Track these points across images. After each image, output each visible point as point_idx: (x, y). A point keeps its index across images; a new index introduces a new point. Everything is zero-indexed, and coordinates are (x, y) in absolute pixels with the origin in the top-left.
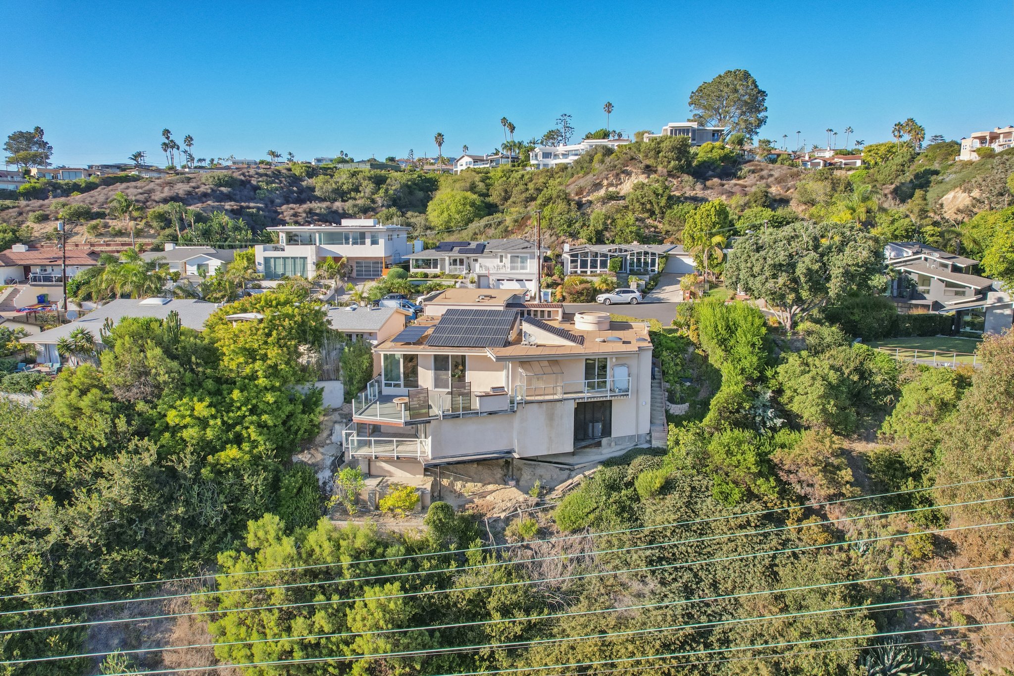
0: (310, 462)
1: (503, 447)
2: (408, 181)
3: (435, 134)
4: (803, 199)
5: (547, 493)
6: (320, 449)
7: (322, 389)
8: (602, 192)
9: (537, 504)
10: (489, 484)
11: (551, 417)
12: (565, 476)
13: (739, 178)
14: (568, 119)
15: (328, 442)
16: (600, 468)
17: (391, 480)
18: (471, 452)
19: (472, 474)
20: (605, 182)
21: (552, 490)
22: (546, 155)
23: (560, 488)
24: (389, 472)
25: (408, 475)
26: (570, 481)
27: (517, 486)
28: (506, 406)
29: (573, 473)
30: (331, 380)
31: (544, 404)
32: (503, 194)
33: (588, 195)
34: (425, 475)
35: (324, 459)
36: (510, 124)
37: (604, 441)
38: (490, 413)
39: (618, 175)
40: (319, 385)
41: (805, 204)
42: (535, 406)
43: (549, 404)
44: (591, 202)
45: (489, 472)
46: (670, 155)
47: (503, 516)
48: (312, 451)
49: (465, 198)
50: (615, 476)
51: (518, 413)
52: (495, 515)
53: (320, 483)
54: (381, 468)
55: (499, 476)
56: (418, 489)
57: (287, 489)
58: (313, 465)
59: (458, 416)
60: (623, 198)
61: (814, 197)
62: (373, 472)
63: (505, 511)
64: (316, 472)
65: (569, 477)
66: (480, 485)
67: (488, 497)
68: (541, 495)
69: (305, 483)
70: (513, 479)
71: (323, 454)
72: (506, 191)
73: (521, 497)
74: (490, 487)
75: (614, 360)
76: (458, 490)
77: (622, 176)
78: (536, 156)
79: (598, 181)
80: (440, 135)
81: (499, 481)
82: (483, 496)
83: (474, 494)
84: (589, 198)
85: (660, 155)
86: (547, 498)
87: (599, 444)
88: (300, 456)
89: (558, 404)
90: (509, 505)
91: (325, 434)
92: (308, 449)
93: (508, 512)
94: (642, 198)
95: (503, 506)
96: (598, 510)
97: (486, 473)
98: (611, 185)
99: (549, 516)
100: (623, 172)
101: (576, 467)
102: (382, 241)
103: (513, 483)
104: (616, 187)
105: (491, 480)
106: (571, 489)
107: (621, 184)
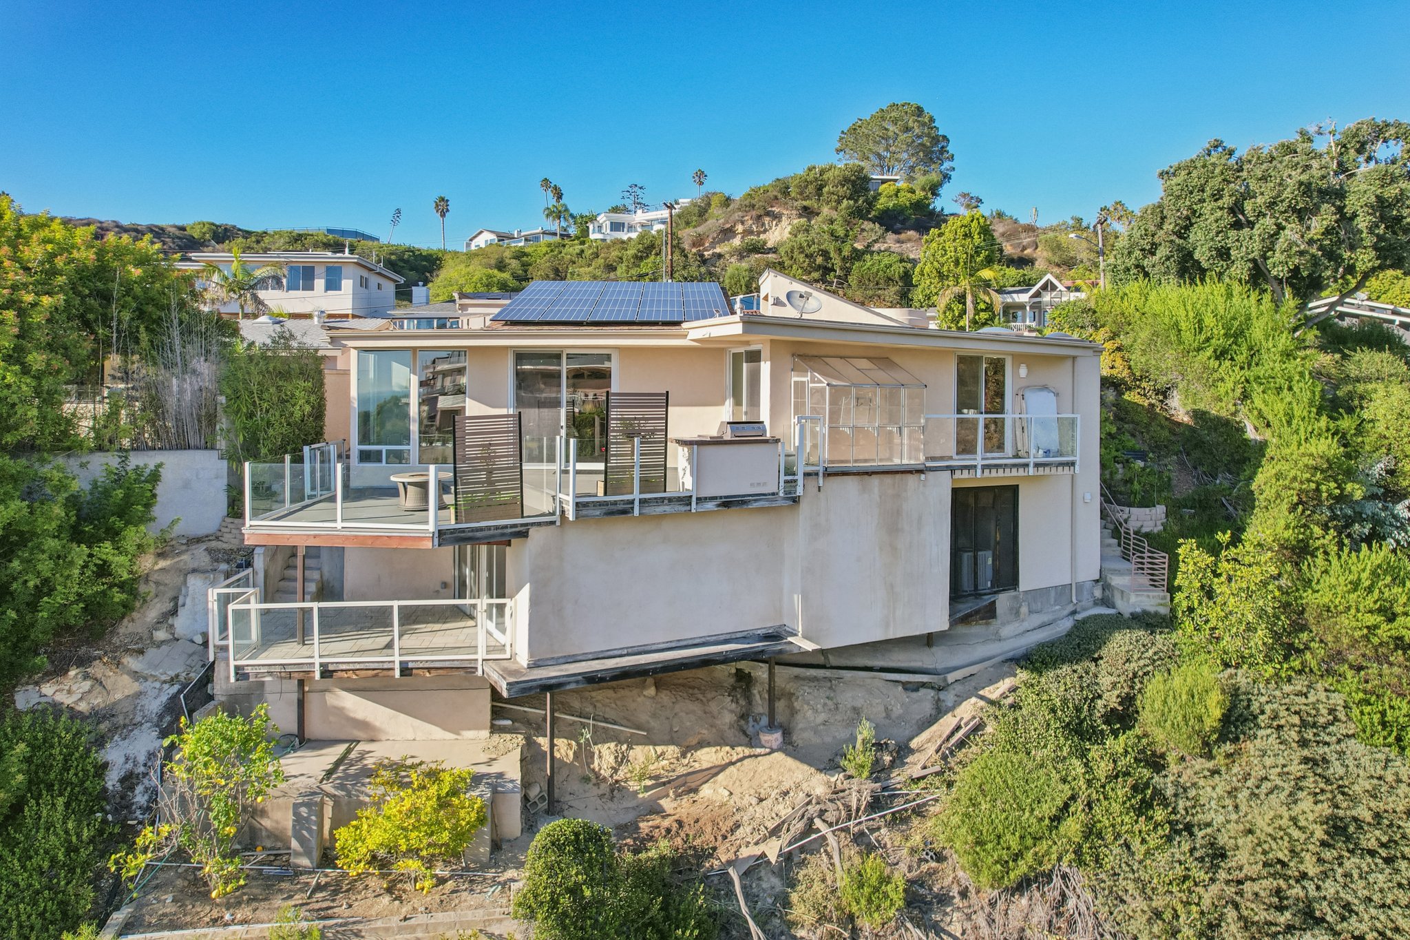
0: (83, 707)
1: (755, 620)
5: (893, 764)
6: (131, 662)
9: (876, 804)
10: (701, 745)
11: (892, 523)
12: (927, 708)
15: (161, 635)
16: (1023, 675)
17: (377, 753)
18: (659, 638)
19: (643, 718)
20: (740, 228)
21: (903, 752)
22: (616, 226)
23: (927, 744)
24: (364, 725)
25: (437, 733)
26: (947, 723)
27: (790, 747)
28: (772, 483)
29: (948, 697)
30: (185, 446)
31: (875, 481)
33: (713, 245)
34: (494, 729)
35: (139, 695)
37: (1003, 601)
38: (728, 503)
39: (759, 217)
40: (146, 461)
41: (1058, 265)
42: (851, 483)
43: (888, 479)
45: (692, 706)
47: (772, 850)
48: (97, 669)
50: (1075, 696)
51: (804, 506)
52: (745, 852)
53: (112, 780)
54: (340, 711)
55: (728, 718)
56: (477, 779)
58: (98, 716)
59: (624, 511)
60: (774, 250)
62: (315, 727)
63: (775, 832)
64: (100, 742)
65: (940, 711)
66: (672, 751)
67: (706, 791)
68: (878, 771)
69: (37, 783)
70: (772, 726)
71: (136, 676)
73: (819, 784)
74: (707, 757)
75: (1023, 371)
76: (606, 773)
78: (600, 227)
79: (728, 226)
80: (442, 199)
81: (730, 734)
82: (688, 786)
83: (660, 782)
86: (898, 777)
87: (990, 612)
88: (48, 689)
89: (911, 480)
90: (784, 810)
91: (152, 614)
92: (83, 662)
93: (786, 837)
94: (809, 246)
95: (767, 815)
97: (686, 712)
98: (750, 231)
99: (916, 839)
100: (768, 214)
101: (951, 678)
103: (775, 738)
104: (758, 235)
105: (706, 733)
106: (961, 744)
107: (765, 231)
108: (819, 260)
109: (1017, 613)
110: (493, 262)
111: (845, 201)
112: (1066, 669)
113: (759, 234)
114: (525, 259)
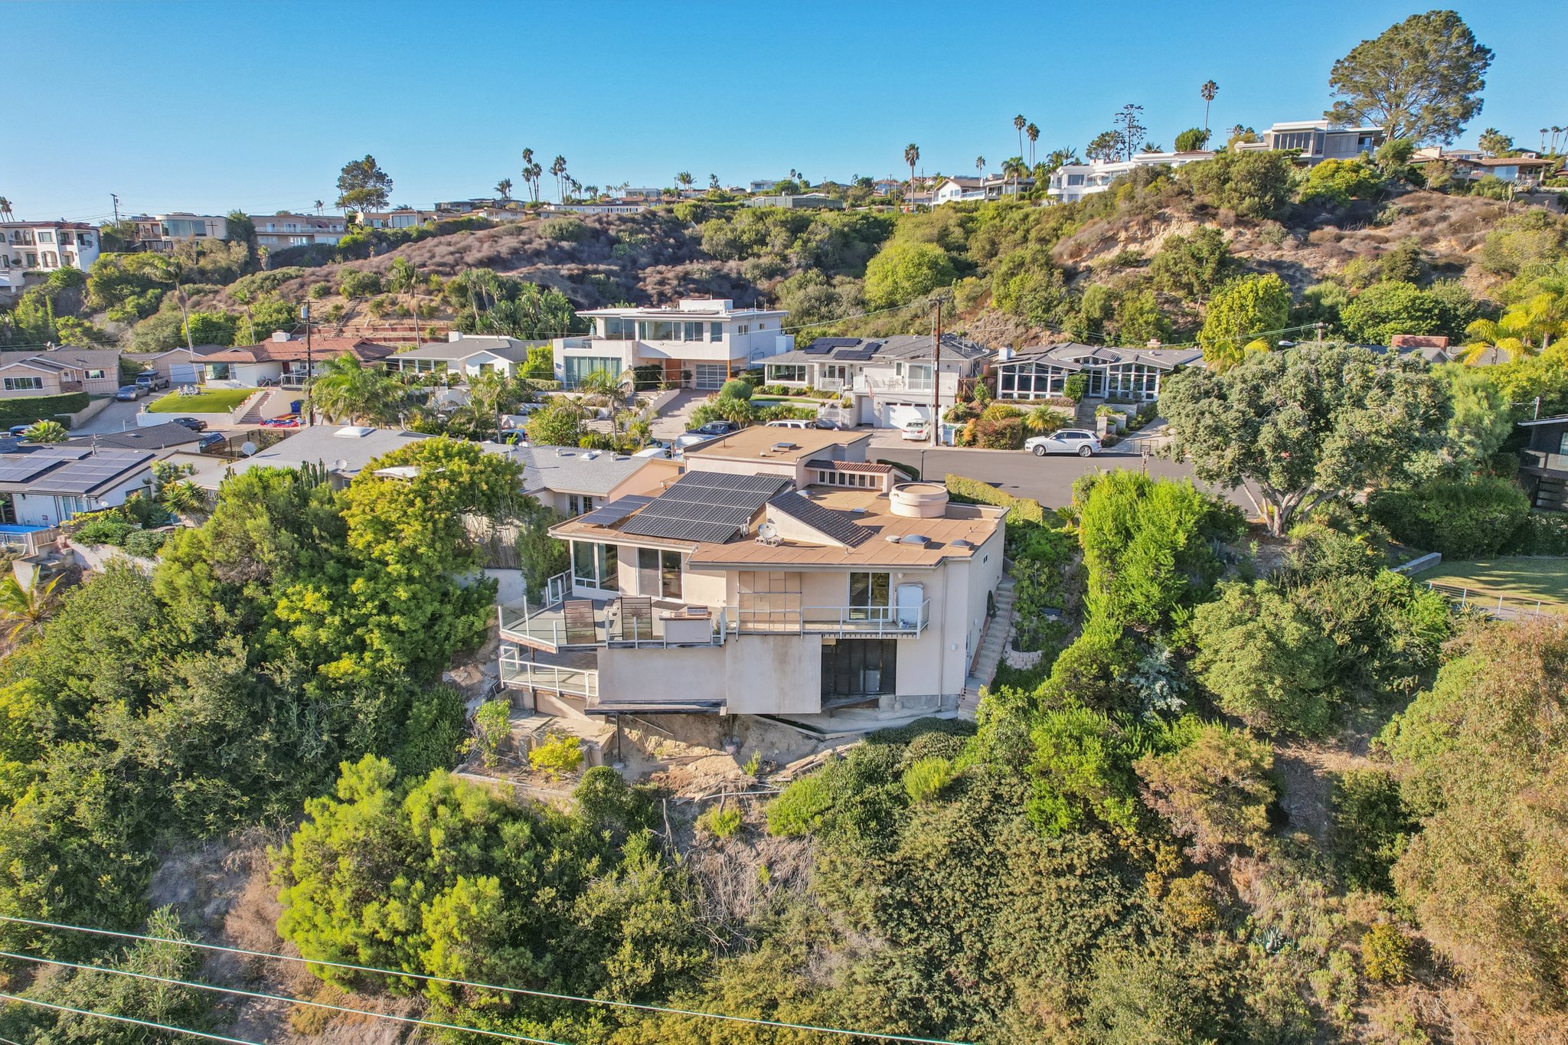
0: (463, 683)
1: (710, 696)
2: (844, 225)
3: (905, 146)
4: (1491, 265)
5: (771, 772)
6: (481, 667)
7: (498, 579)
8: (1116, 251)
9: (753, 787)
10: (698, 745)
11: (782, 659)
12: (808, 749)
13: (1379, 225)
14: (1136, 113)
16: (861, 743)
17: (561, 723)
18: (660, 698)
19: (676, 727)
20: (1123, 235)
21: (781, 767)
22: (1075, 180)
23: (793, 766)
24: (560, 710)
25: (586, 719)
26: (811, 758)
27: (735, 754)
28: (708, 637)
29: (821, 746)
30: (510, 568)
31: (771, 638)
32: (988, 247)
33: (1091, 256)
34: (608, 721)
35: (482, 681)
36: (1032, 127)
37: (884, 700)
38: (683, 646)
39: (1146, 222)
40: (491, 574)
41: (1497, 273)
42: (756, 640)
43: (777, 637)
44: (1089, 270)
45: (701, 727)
46: (1245, 186)
47: (698, 797)
48: (470, 668)
49: (922, 255)
50: (881, 760)
51: (729, 648)
52: (688, 795)
53: (468, 716)
54: (552, 704)
55: (714, 735)
56: (583, 742)
57: (417, 721)
58: (468, 688)
59: (632, 646)
60: (1147, 262)
61: (1516, 260)
62: (541, 708)
63: (702, 790)
64: (468, 699)
65: (814, 751)
66: (683, 745)
67: (688, 766)
68: (760, 774)
69: (442, 714)
70: (732, 743)
71: (483, 674)
72: (993, 243)
73: (734, 772)
74: (698, 751)
75: (900, 576)
76: (649, 749)
77: (1155, 224)
78: (1059, 180)
79: (1111, 233)
80: (913, 147)
81: (713, 742)
82: (683, 762)
83: (671, 758)
84: (1089, 263)
85: (1227, 186)
86: (770, 779)
87: (874, 704)
88: (453, 674)
89: (795, 638)
90: (712, 782)
91: (492, 645)
92: (465, 665)
93: (708, 792)
94: (1176, 264)
95: (702, 781)
96: (832, 811)
97: (696, 728)
98: (1132, 239)
99: (765, 808)
100: (1157, 218)
101: (828, 736)
102: (726, 336)
103: (731, 749)
104: (1142, 243)
105: (701, 740)
106: (809, 770)
107: (1150, 238)
109: (893, 707)
111: (1248, 200)
112: (886, 744)
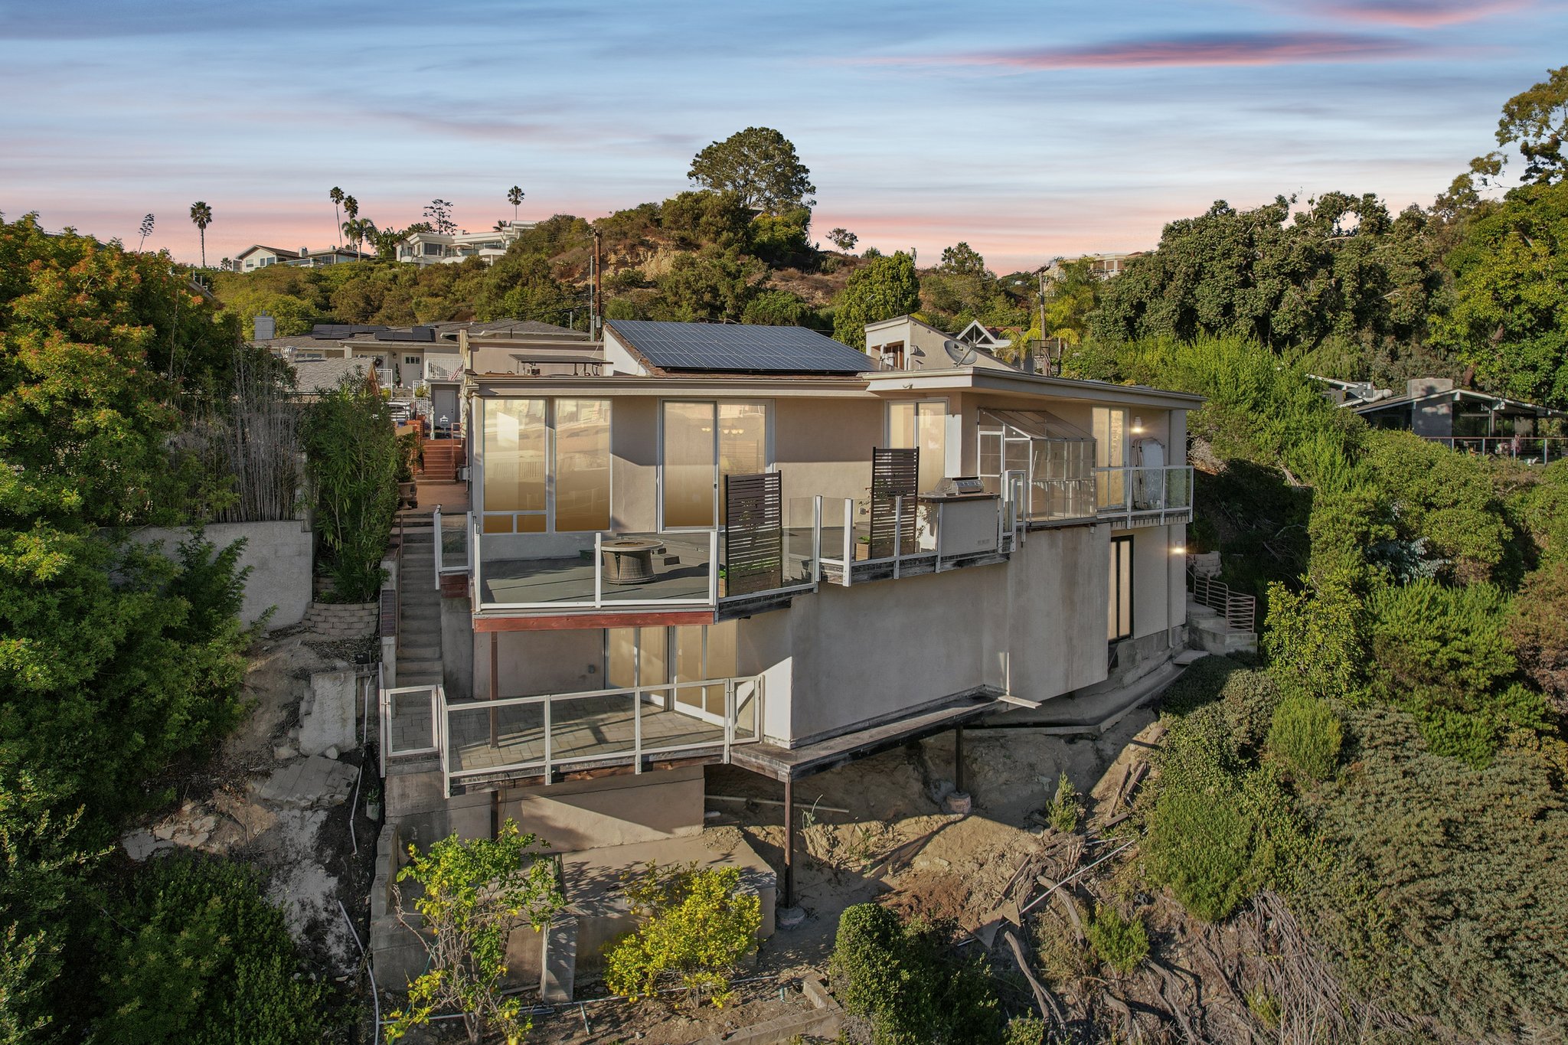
0: (215, 848)
3: (192, 201)
5: (1086, 815)
6: (257, 789)
7: (231, 553)
14: (445, 208)
15: (284, 752)
16: (1168, 718)
21: (1090, 802)
22: (431, 249)
23: (1108, 792)
24: (568, 834)
25: (648, 834)
26: (1117, 769)
28: (994, 540)
29: (1107, 746)
30: (262, 518)
31: (1061, 535)
33: (584, 276)
34: (709, 823)
35: (280, 827)
36: (350, 199)
37: (1122, 649)
38: (961, 562)
39: (633, 246)
40: (222, 537)
43: (1068, 533)
46: (720, 221)
47: (1010, 913)
48: (220, 800)
51: (1014, 562)
53: (296, 932)
54: (540, 821)
55: (915, 787)
58: (239, 858)
59: (888, 573)
60: (653, 284)
63: (1006, 895)
64: (260, 889)
66: (875, 825)
67: (920, 863)
68: (1080, 823)
70: (959, 790)
71: (268, 804)
73: (1029, 843)
74: (910, 828)
76: (822, 855)
77: (641, 250)
80: (201, 206)
82: (902, 859)
83: (876, 861)
84: (587, 283)
86: (1094, 827)
88: (164, 831)
89: (1085, 533)
91: (263, 726)
92: (201, 794)
93: (1019, 899)
95: (994, 879)
98: (622, 263)
100: (643, 243)
103: (965, 803)
104: (633, 267)
105: (901, 805)
106: (1136, 789)
107: (640, 262)
108: (707, 297)
109: (1134, 660)
110: (284, 286)
111: (725, 234)
112: (1200, 710)
113: (633, 265)
114: (323, 283)
